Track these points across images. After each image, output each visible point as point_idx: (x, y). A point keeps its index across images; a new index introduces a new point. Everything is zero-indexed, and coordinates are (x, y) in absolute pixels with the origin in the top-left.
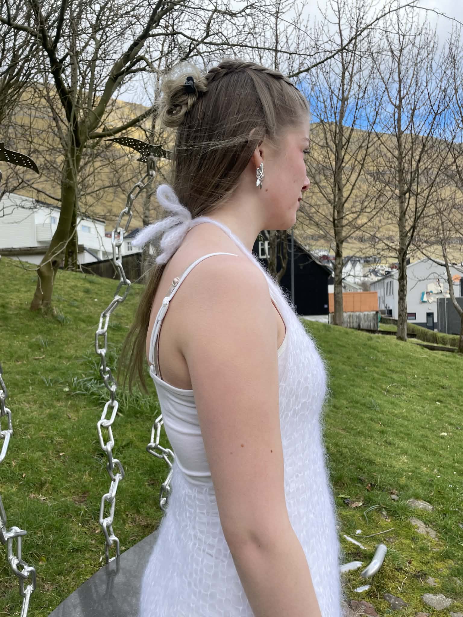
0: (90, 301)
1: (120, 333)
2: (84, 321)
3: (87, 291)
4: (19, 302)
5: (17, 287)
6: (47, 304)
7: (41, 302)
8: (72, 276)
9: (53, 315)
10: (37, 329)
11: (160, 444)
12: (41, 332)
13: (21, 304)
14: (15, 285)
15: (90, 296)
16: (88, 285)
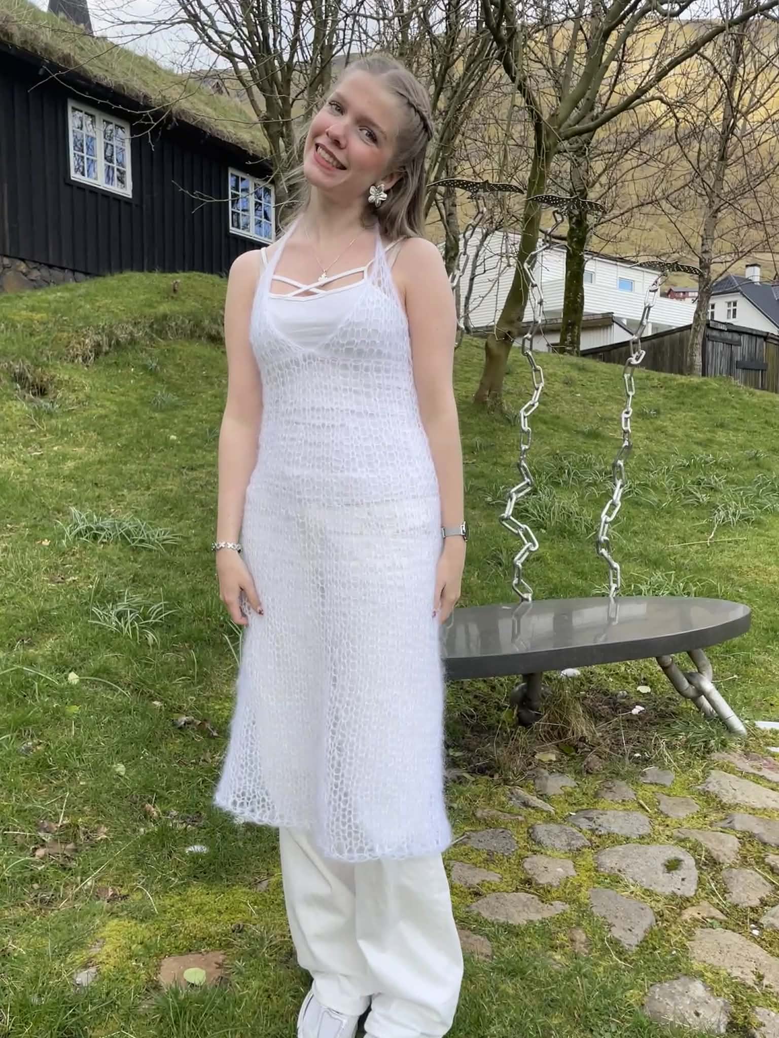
0: (568, 397)
1: (596, 442)
2: (545, 423)
3: (568, 382)
4: (464, 394)
5: (468, 375)
6: (496, 395)
7: (487, 393)
8: (555, 360)
9: (502, 412)
10: (477, 429)
11: (512, 515)
12: (481, 433)
13: (467, 397)
14: (467, 372)
15: (572, 389)
16: (575, 374)
